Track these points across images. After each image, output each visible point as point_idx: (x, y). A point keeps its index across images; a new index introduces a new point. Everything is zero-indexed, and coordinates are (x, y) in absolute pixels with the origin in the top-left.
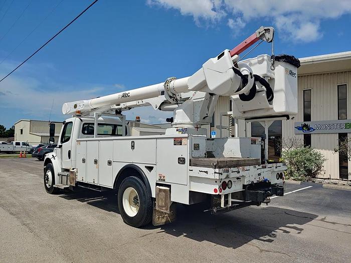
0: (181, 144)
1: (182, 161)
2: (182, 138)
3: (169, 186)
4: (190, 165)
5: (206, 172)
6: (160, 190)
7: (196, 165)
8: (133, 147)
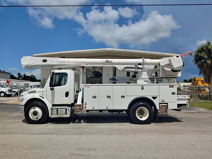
0: (173, 87)
1: (173, 93)
2: (173, 85)
3: (167, 104)
4: (177, 95)
5: (185, 97)
6: (162, 106)
7: (180, 94)
8: (142, 89)
